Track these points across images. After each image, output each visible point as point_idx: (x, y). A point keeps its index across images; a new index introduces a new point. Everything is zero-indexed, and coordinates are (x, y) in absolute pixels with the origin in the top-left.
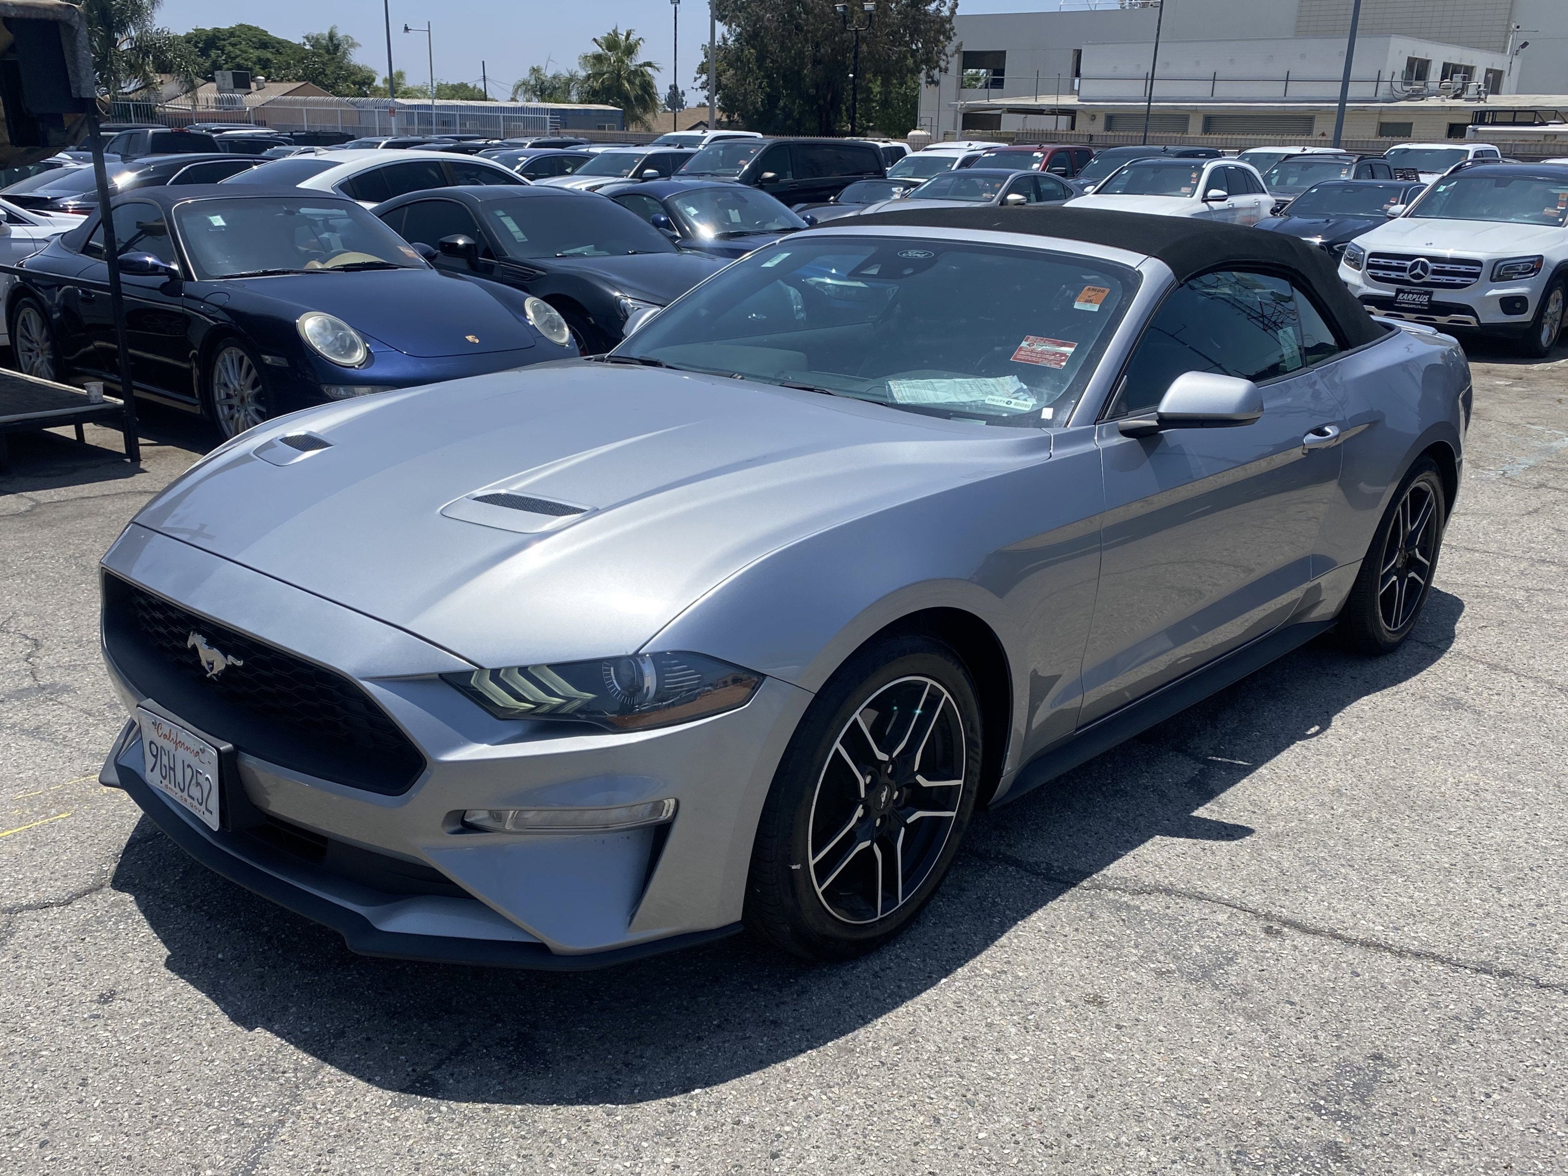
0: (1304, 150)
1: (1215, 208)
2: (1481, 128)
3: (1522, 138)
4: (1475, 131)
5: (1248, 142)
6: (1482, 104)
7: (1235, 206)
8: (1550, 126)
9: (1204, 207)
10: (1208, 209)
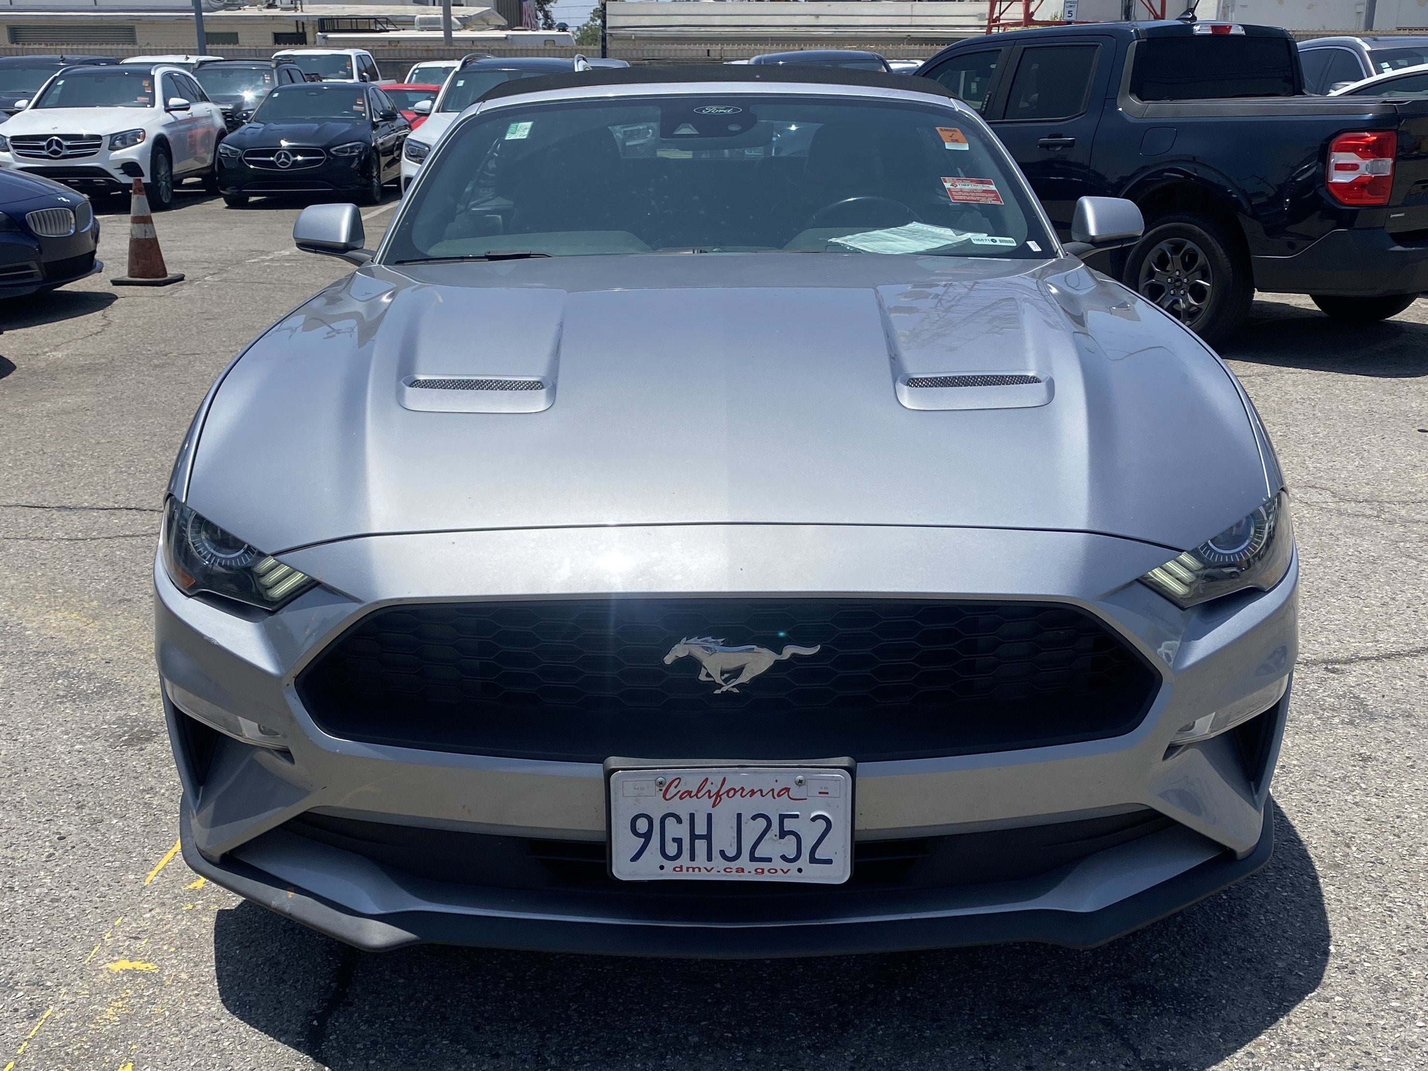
0: (187, 58)
1: (179, 119)
2: (330, 36)
3: (380, 44)
4: (325, 38)
5: (120, 53)
6: (299, 13)
7: (194, 116)
8: (391, 33)
9: (168, 118)
10: (173, 120)
